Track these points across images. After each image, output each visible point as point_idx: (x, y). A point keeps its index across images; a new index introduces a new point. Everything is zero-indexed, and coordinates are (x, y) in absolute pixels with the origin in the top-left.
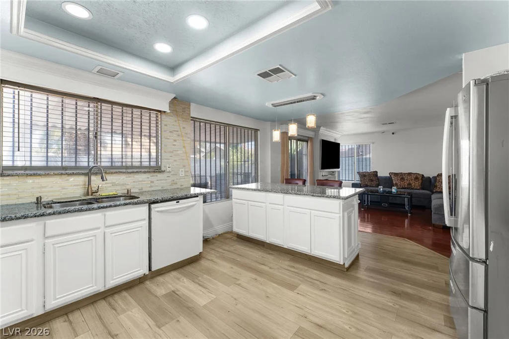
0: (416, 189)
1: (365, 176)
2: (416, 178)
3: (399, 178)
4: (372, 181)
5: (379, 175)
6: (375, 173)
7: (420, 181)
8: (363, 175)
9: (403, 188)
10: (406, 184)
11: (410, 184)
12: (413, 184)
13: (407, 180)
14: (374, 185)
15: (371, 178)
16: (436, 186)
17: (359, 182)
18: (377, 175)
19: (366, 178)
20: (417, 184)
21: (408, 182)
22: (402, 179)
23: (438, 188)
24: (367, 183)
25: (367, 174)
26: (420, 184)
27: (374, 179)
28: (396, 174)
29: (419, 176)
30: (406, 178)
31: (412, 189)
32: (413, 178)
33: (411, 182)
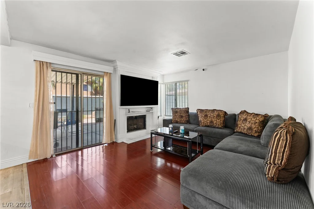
0: (218, 128)
2: (218, 116)
3: (203, 115)
4: (182, 117)
5: (190, 111)
6: (187, 110)
7: (222, 119)
8: (175, 111)
9: (206, 126)
10: (208, 122)
11: (212, 122)
12: (215, 122)
13: (210, 117)
14: (183, 122)
15: (182, 114)
16: (237, 125)
17: (171, 118)
18: (188, 112)
19: (177, 115)
20: (218, 122)
21: (210, 120)
22: (206, 116)
23: (239, 128)
24: (177, 119)
25: (178, 111)
26: (222, 122)
27: (184, 115)
28: (201, 111)
29: (221, 113)
30: (209, 115)
31: (214, 127)
32: (215, 115)
33: (213, 120)
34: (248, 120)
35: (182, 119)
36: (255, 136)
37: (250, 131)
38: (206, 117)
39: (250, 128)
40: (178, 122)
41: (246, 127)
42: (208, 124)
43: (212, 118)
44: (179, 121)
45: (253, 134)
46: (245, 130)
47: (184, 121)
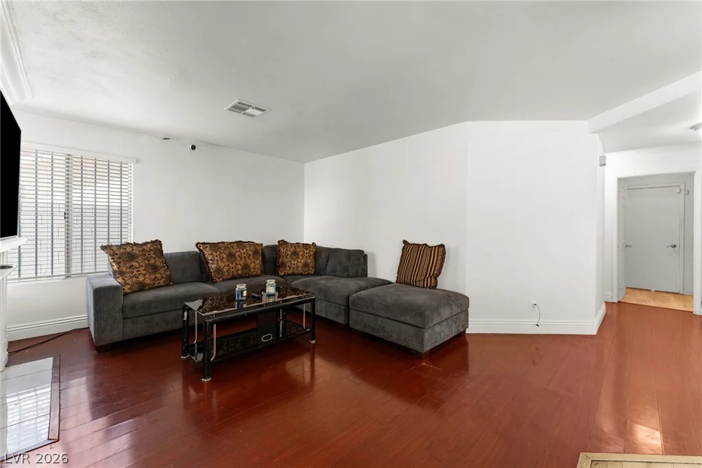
0: (256, 276)
1: (132, 257)
2: (256, 252)
3: (223, 255)
4: (155, 269)
5: (167, 250)
6: (158, 246)
7: (261, 258)
9: (232, 278)
10: (239, 267)
11: (246, 266)
12: (252, 265)
13: (241, 258)
14: (162, 283)
15: (152, 261)
16: (283, 264)
18: (162, 252)
19: (135, 264)
20: (257, 264)
22: (231, 255)
23: (288, 268)
24: (141, 279)
25: (136, 251)
26: (261, 263)
27: (157, 264)
28: (215, 246)
30: (237, 254)
31: (251, 277)
32: (250, 252)
33: (249, 262)
34: (300, 254)
35: (159, 276)
36: (312, 274)
37: (307, 269)
38: (233, 259)
39: (306, 265)
40: (147, 285)
41: (300, 264)
42: (240, 272)
43: (245, 260)
44: (148, 281)
45: (310, 272)
46: (299, 269)
47: (163, 280)
